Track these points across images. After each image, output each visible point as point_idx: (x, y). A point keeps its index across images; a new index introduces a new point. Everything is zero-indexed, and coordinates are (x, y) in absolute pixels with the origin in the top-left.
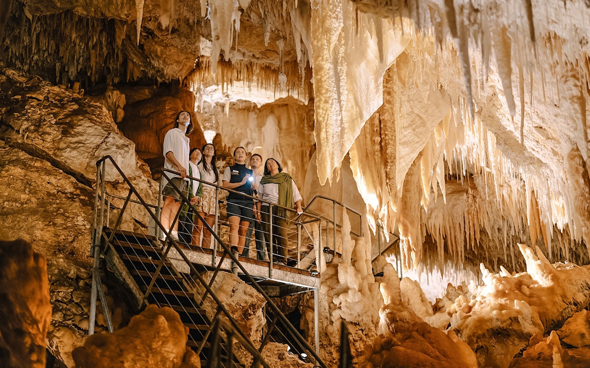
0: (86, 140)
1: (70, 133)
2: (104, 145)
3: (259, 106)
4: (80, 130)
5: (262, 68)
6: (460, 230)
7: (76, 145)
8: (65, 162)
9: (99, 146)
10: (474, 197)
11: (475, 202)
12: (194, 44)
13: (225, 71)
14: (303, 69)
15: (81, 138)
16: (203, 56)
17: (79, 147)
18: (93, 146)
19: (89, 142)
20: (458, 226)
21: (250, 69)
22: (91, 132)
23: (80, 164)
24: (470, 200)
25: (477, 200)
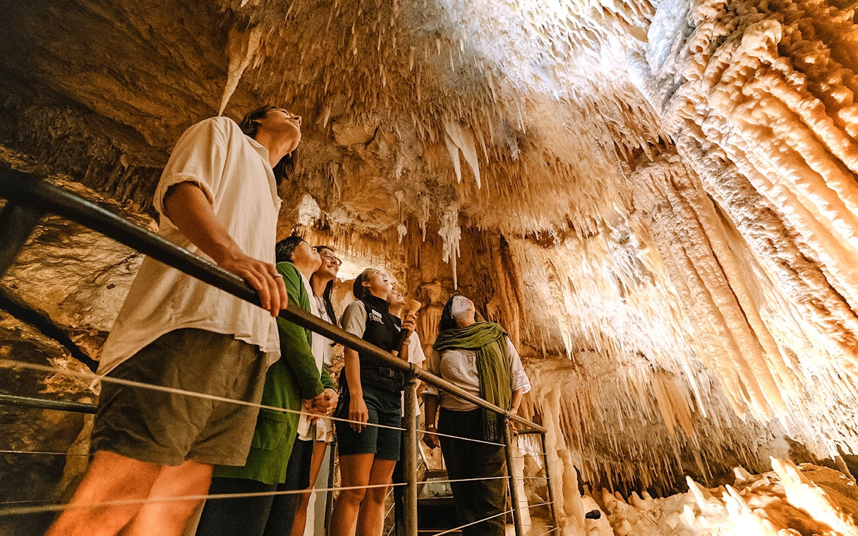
0: (89, 255)
1: (60, 241)
2: (123, 269)
3: (342, 281)
4: (84, 240)
5: (361, 237)
6: (575, 411)
7: (61, 260)
8: (14, 287)
9: (111, 267)
10: (583, 375)
11: (586, 380)
12: (293, 207)
13: (321, 239)
14: (424, 224)
15: (79, 251)
16: (301, 225)
17: (66, 264)
18: (98, 266)
19: (92, 259)
20: (572, 407)
21: (349, 236)
22: (105, 244)
23: (51, 295)
24: (580, 378)
25: (588, 378)
